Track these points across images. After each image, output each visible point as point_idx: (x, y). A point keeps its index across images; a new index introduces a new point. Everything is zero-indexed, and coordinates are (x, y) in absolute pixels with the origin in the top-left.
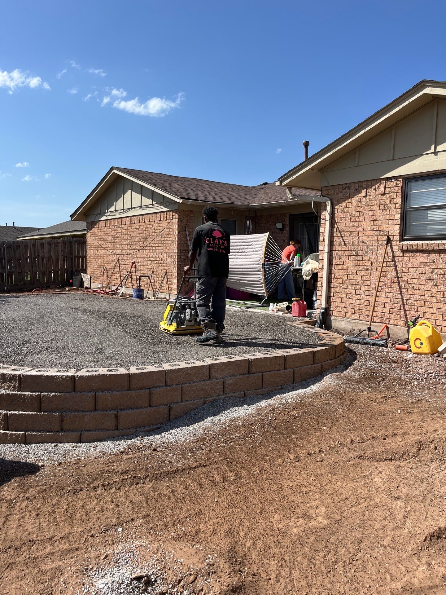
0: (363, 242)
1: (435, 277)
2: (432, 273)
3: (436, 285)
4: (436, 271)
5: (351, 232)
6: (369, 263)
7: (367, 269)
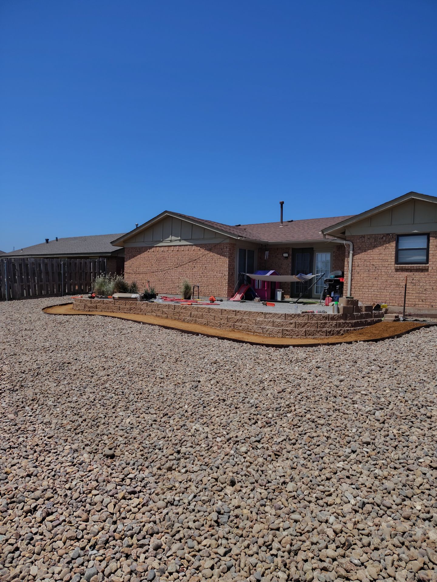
0: (373, 265)
1: (414, 281)
2: (413, 280)
4: (415, 279)
5: (365, 260)
6: (377, 276)
7: (376, 279)
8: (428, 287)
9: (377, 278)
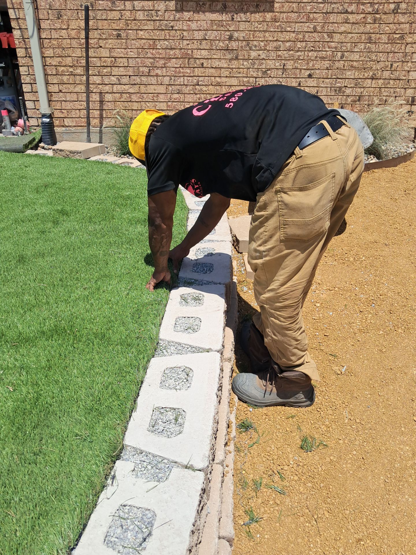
3: (237, 58)
6: (121, 25)
7: (119, 36)
8: (271, 64)
9: (123, 35)
